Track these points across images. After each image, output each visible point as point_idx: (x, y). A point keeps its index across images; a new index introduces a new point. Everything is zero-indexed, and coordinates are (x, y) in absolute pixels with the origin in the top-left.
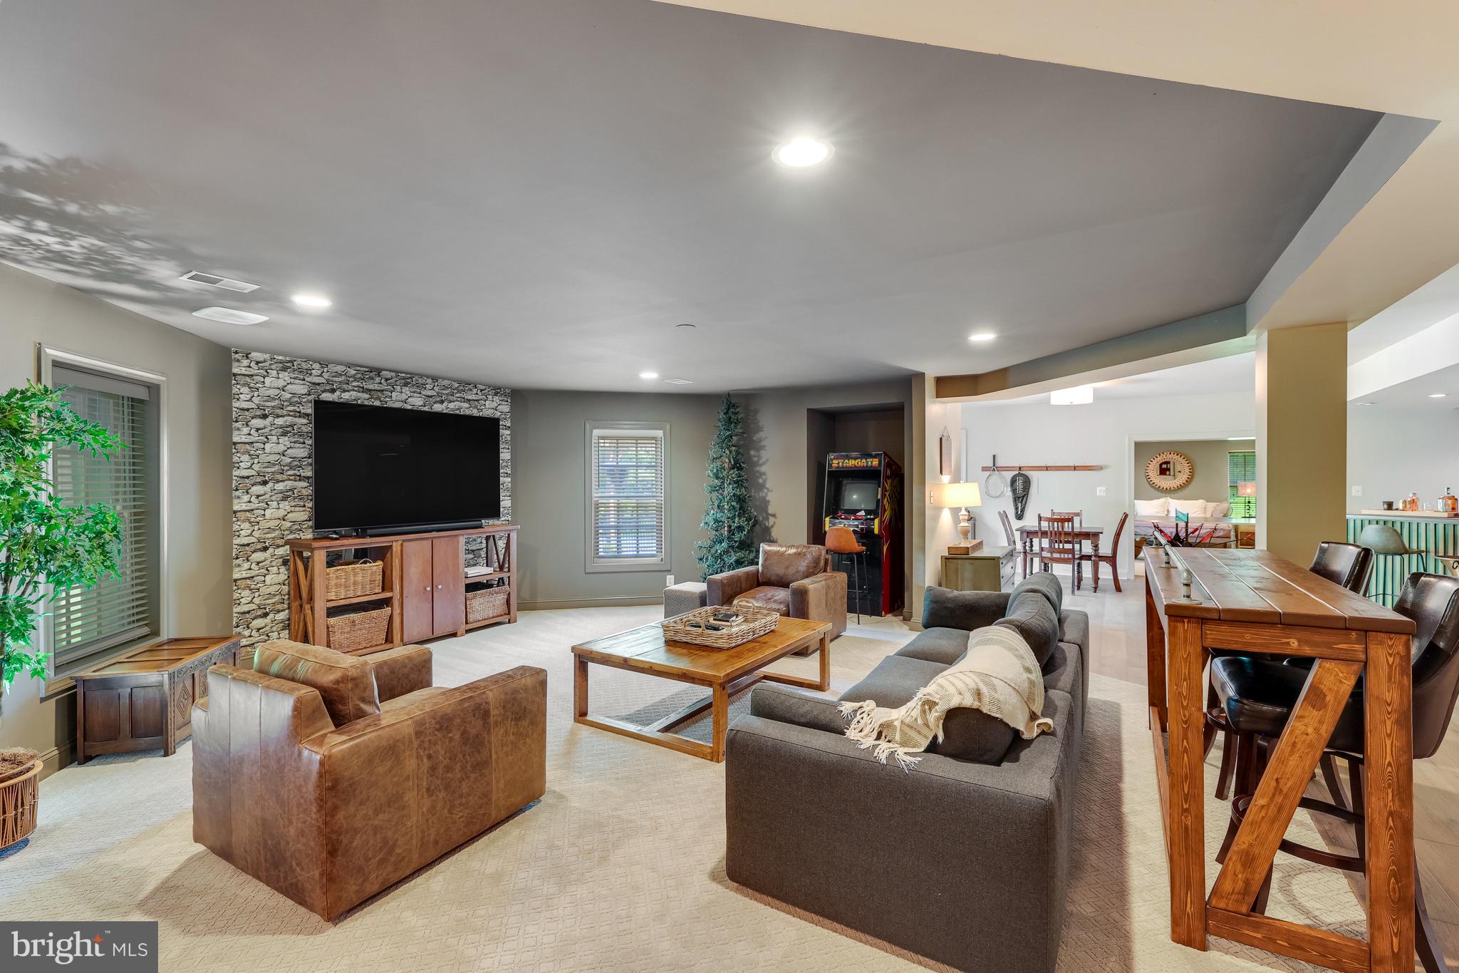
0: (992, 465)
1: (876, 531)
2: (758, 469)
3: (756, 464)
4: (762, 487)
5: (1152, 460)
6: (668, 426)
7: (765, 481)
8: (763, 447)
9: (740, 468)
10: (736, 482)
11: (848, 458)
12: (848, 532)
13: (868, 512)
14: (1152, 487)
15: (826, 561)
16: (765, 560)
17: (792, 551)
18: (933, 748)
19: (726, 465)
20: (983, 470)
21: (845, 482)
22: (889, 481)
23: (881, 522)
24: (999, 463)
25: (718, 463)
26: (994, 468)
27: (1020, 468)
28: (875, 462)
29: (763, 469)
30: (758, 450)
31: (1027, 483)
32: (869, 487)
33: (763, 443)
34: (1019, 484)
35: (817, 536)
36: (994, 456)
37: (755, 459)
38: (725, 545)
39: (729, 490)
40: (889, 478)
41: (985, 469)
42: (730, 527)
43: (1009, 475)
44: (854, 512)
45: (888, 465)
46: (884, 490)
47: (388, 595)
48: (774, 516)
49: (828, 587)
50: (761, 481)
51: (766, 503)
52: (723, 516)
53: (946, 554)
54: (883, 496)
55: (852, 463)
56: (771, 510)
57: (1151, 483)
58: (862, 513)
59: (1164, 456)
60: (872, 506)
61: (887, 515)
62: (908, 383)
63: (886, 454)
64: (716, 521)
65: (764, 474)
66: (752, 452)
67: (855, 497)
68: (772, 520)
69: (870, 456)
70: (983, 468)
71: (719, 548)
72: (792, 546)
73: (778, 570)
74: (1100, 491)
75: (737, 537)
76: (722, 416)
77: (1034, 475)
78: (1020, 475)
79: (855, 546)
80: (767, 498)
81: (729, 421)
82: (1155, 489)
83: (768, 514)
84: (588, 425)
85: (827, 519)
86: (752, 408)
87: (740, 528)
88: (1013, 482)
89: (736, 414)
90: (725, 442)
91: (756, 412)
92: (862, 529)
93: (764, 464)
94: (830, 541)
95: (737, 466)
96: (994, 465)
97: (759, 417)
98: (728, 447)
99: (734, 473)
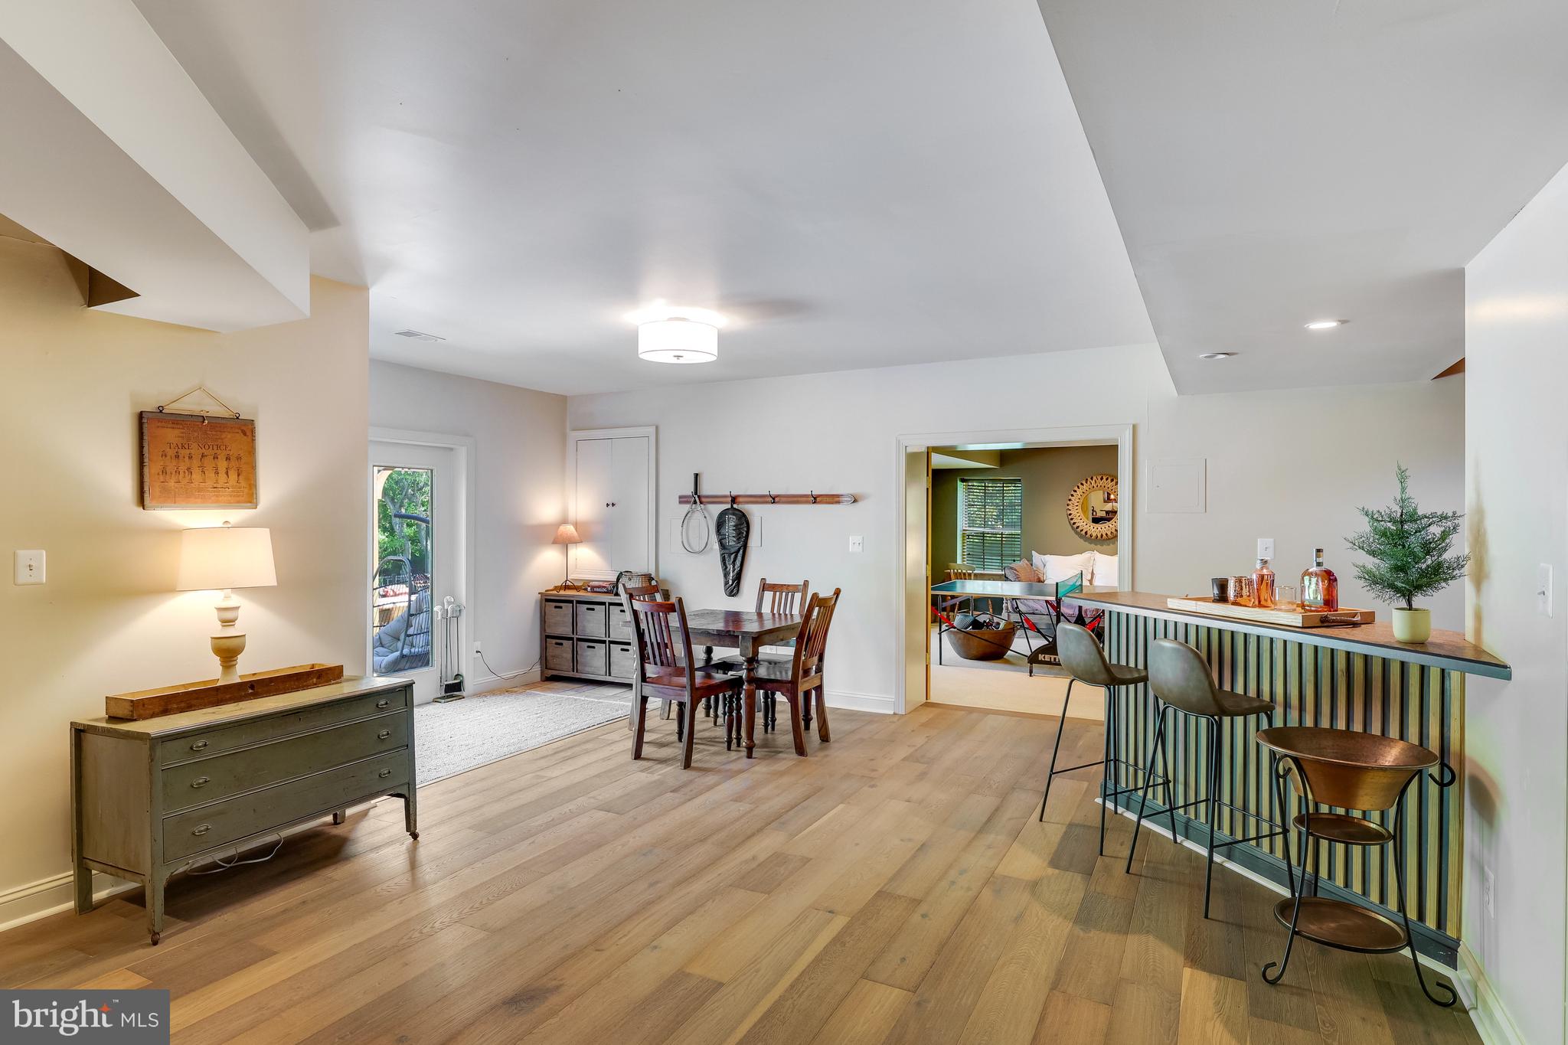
0: (691, 493)
5: (1076, 488)
14: (1077, 533)
20: (680, 502)
24: (706, 489)
26: (696, 497)
27: (734, 500)
31: (744, 525)
34: (731, 522)
36: (696, 475)
41: (683, 500)
43: (716, 510)
57: (1079, 530)
59: (1093, 482)
70: (680, 497)
74: (854, 543)
77: (756, 513)
78: (733, 510)
82: (1081, 536)
88: (720, 524)
96: (696, 493)
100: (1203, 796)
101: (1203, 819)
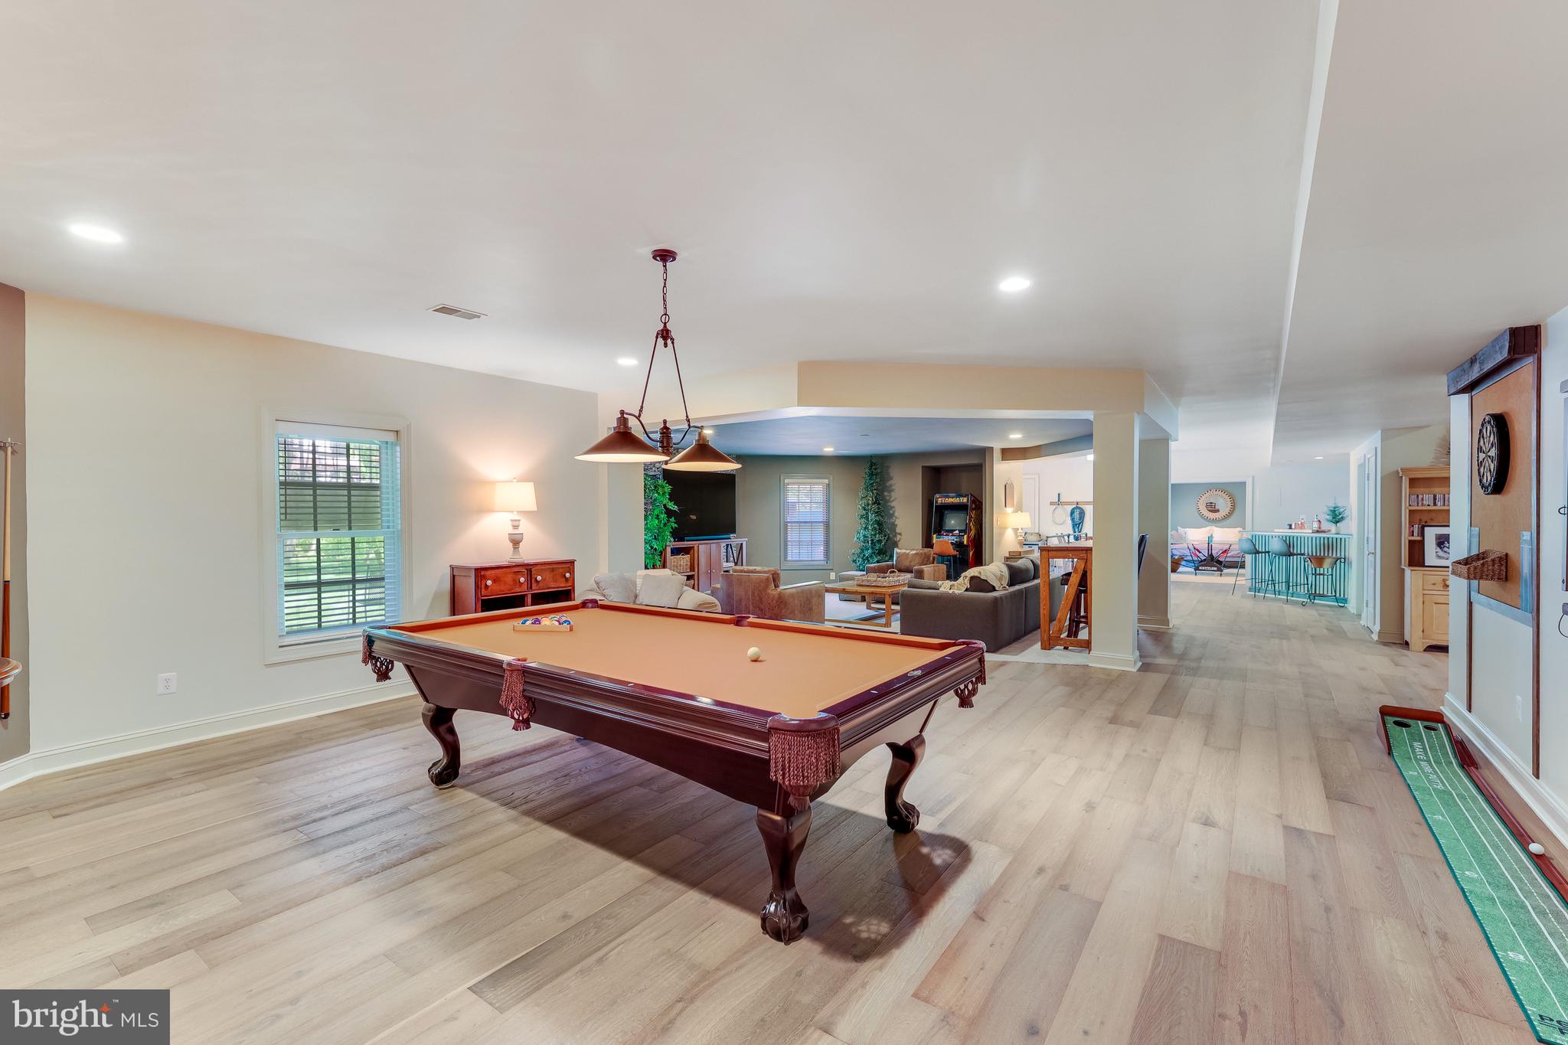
0: (1057, 501)
1: (965, 543)
2: (889, 504)
3: (888, 501)
4: (892, 515)
6: (831, 477)
7: (894, 512)
8: (893, 490)
9: (879, 504)
10: (877, 512)
11: (948, 497)
12: (947, 543)
13: (960, 531)
14: (1202, 518)
15: (934, 558)
16: (897, 558)
17: (914, 552)
18: (967, 590)
19: (870, 502)
20: (1050, 505)
21: (946, 512)
22: (974, 512)
23: (968, 537)
24: (1062, 499)
25: (864, 501)
26: (1059, 502)
27: (1077, 503)
28: (965, 500)
29: (893, 504)
30: (890, 491)
31: (1082, 514)
32: (962, 515)
33: (893, 488)
34: (1077, 515)
35: (928, 543)
36: (1059, 493)
37: (888, 498)
38: (870, 551)
39: (871, 516)
40: (974, 509)
41: (1052, 504)
42: (872, 540)
43: (1069, 508)
44: (952, 531)
45: (973, 502)
46: (971, 517)
47: (693, 573)
48: (900, 534)
49: (935, 571)
50: (891, 512)
51: (894, 526)
52: (868, 533)
53: (1008, 556)
54: (970, 521)
55: (950, 500)
56: (898, 531)
57: (1201, 514)
58: (957, 532)
59: (1211, 492)
60: (963, 528)
61: (973, 533)
62: (984, 452)
63: (972, 495)
64: (865, 536)
65: (893, 507)
66: (886, 493)
67: (953, 522)
68: (898, 537)
69: (962, 496)
70: (1050, 503)
71: (867, 553)
72: (913, 550)
73: (906, 563)
75: (878, 546)
76: (867, 470)
77: (1087, 508)
78: (1077, 508)
79: (952, 551)
80: (896, 523)
81: (871, 475)
82: (1204, 519)
83: (896, 533)
84: (782, 477)
85: (935, 536)
86: (886, 465)
87: (880, 541)
88: (1072, 513)
89: (876, 469)
90: (869, 487)
91: (888, 467)
92: (956, 542)
93: (893, 501)
94: (937, 548)
95: (876, 502)
97: (890, 470)
98: (872, 491)
99: (875, 507)
100: (1284, 581)
101: (1284, 589)
